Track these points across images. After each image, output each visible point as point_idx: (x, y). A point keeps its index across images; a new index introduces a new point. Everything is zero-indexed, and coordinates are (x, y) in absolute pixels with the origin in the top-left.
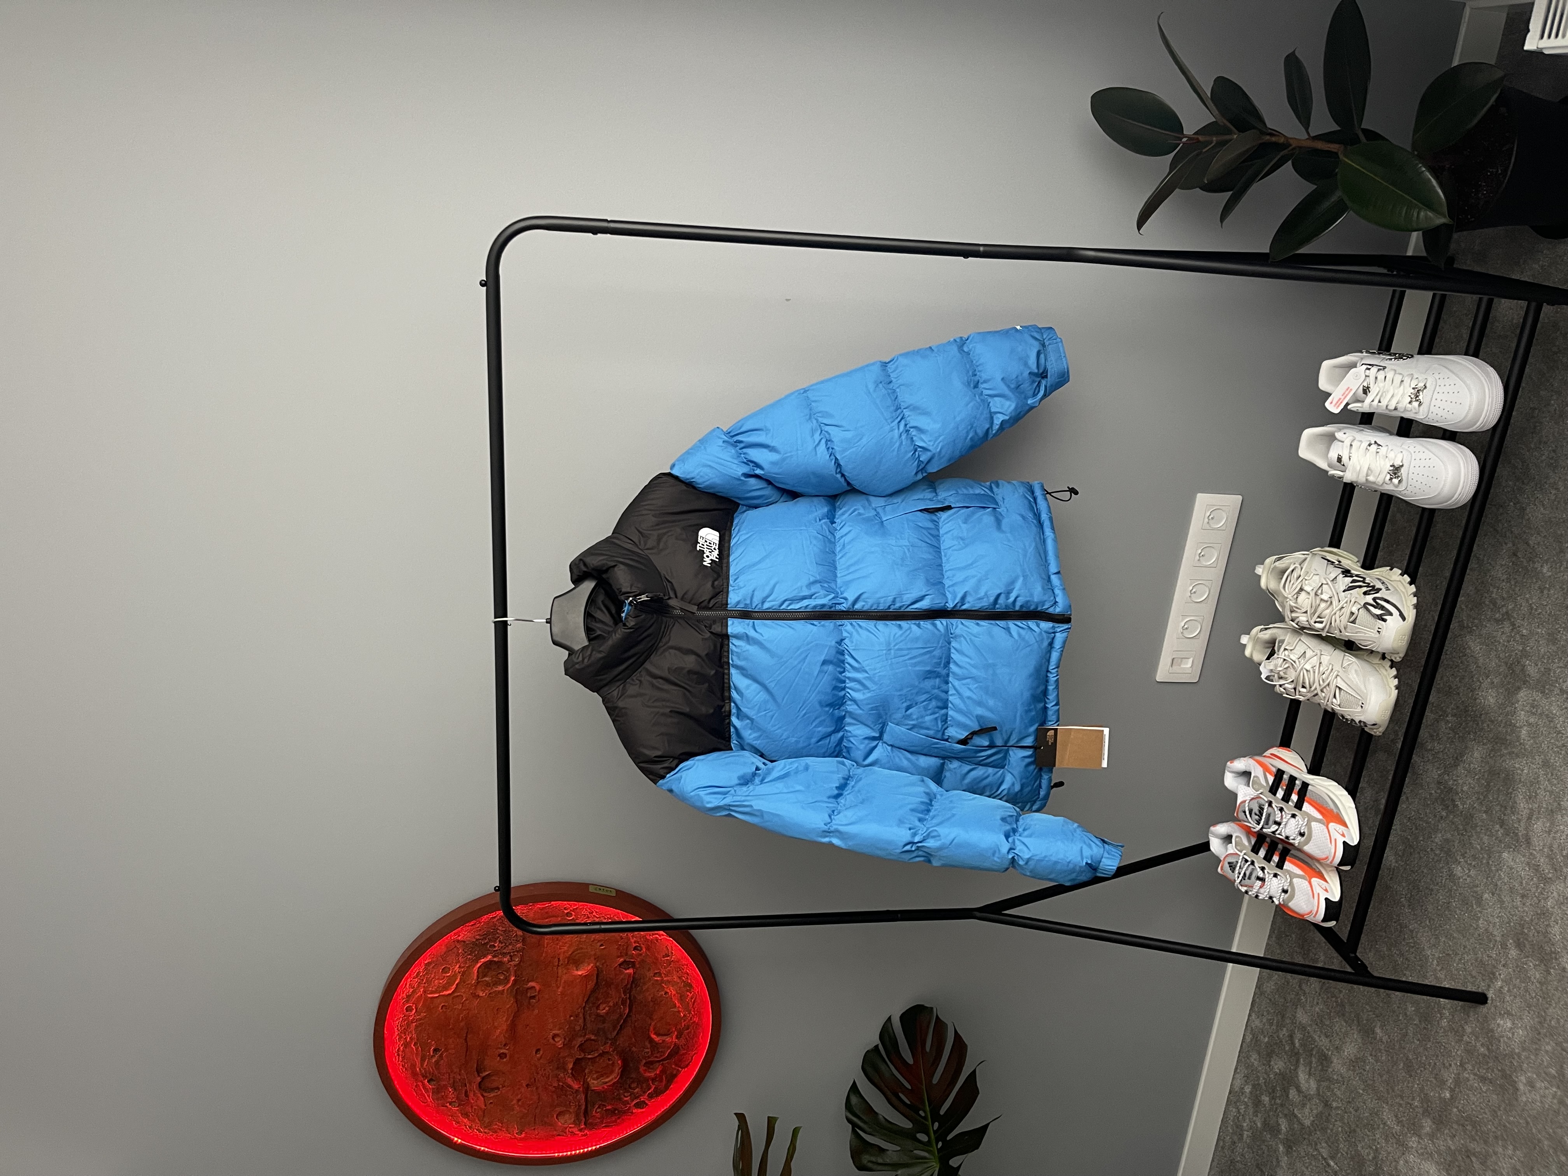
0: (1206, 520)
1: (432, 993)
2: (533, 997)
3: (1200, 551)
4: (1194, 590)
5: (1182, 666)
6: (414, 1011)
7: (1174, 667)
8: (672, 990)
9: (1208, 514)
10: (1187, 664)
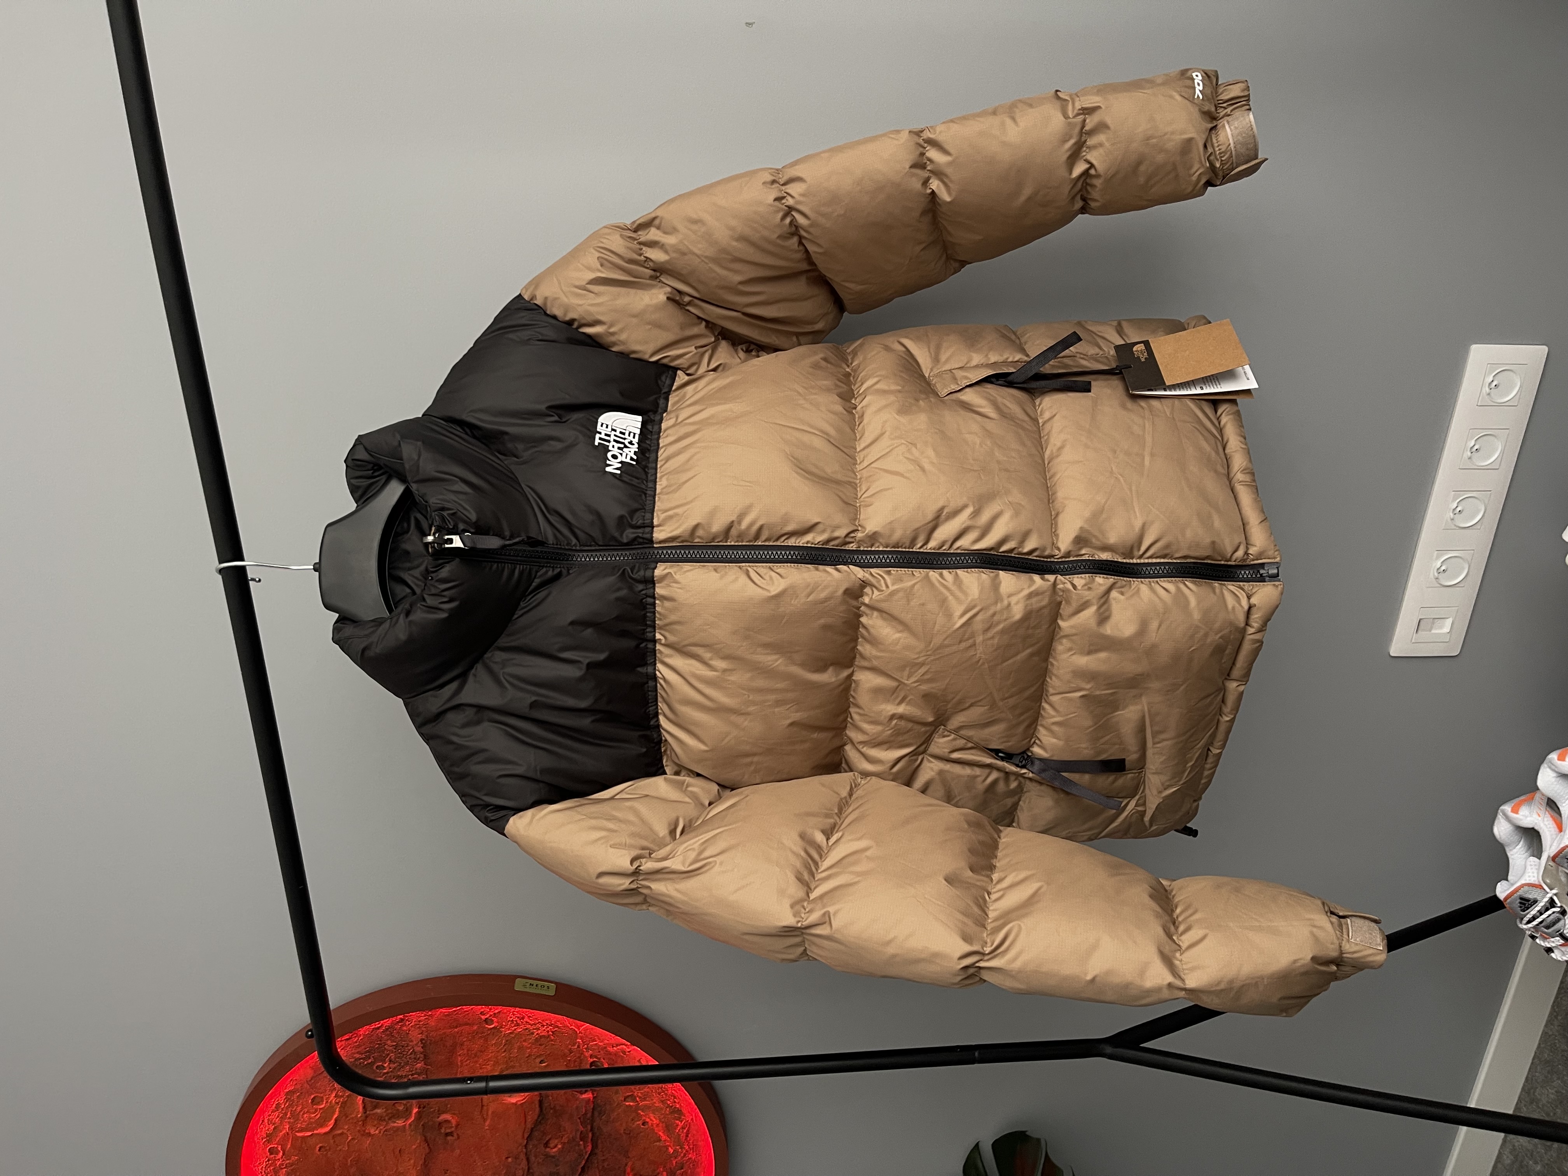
0: (1486, 389)
1: (301, 1131)
2: (451, 1134)
3: (1473, 443)
4: (1459, 509)
5: (1433, 631)
6: (281, 1154)
7: (1420, 632)
8: (653, 1119)
9: (1489, 379)
10: (1441, 627)
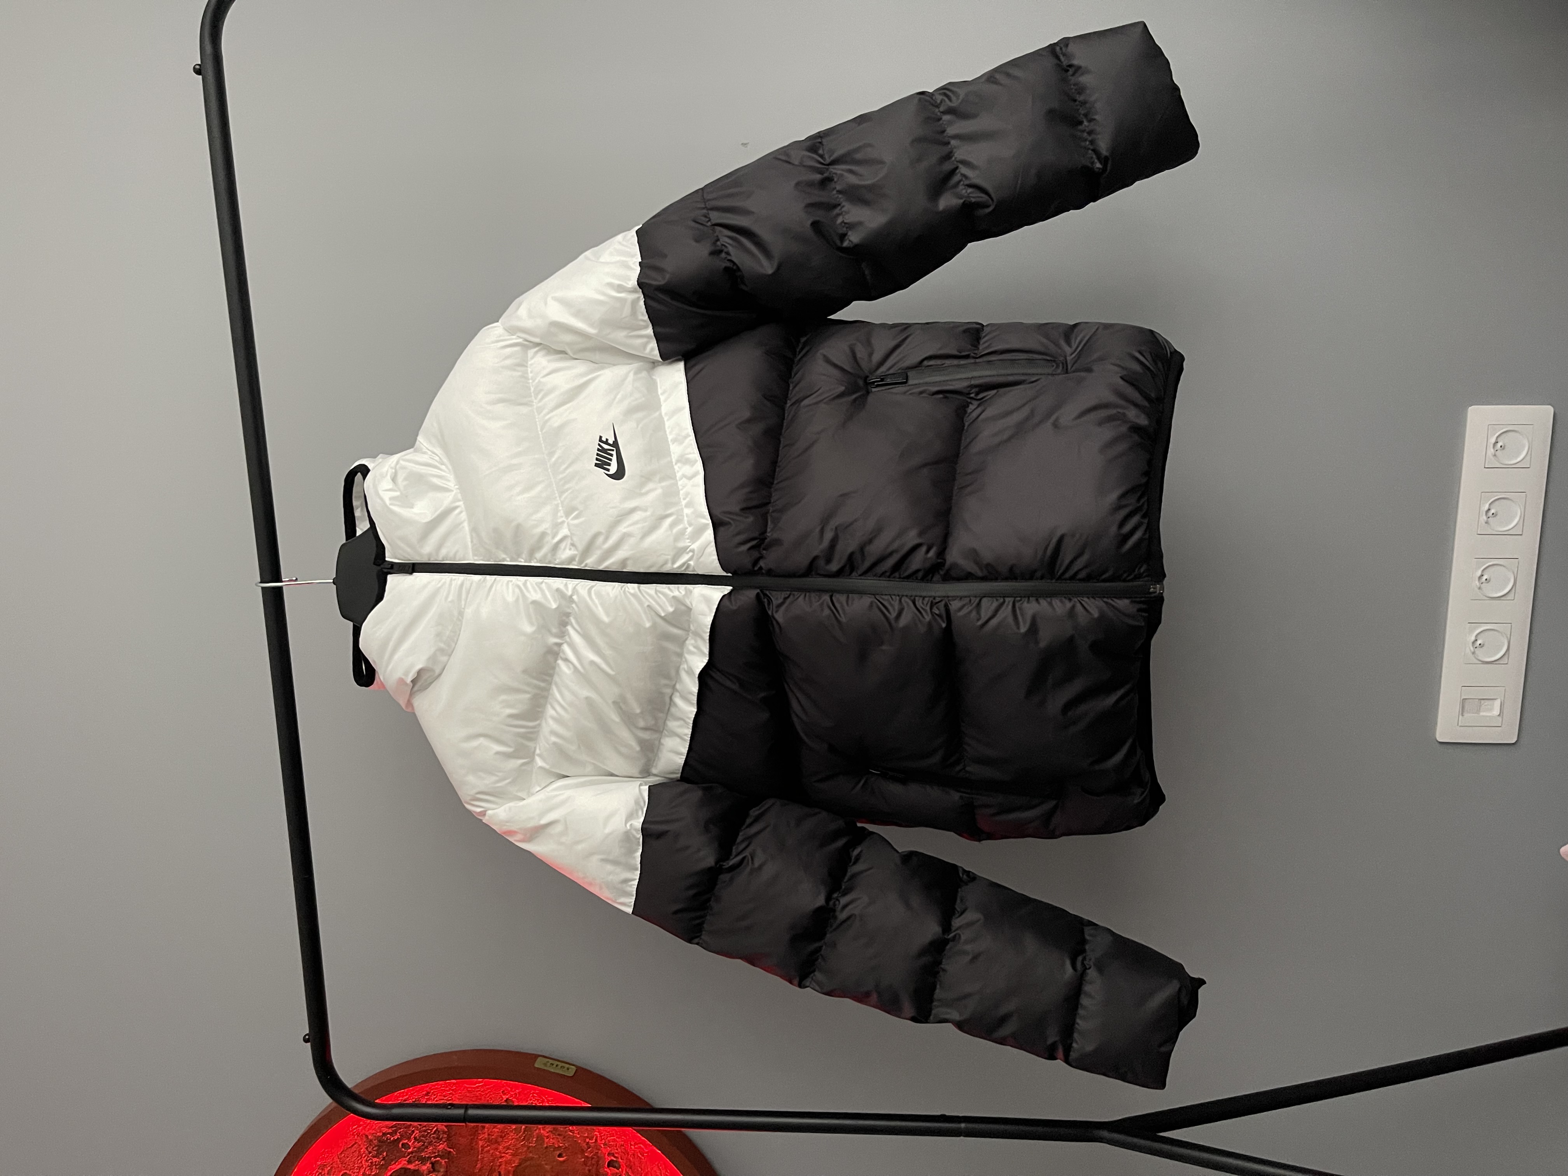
0: (1491, 451)
3: (1486, 507)
4: (1485, 577)
5: (1482, 714)
7: (1466, 715)
9: (1493, 440)
10: (1491, 710)
